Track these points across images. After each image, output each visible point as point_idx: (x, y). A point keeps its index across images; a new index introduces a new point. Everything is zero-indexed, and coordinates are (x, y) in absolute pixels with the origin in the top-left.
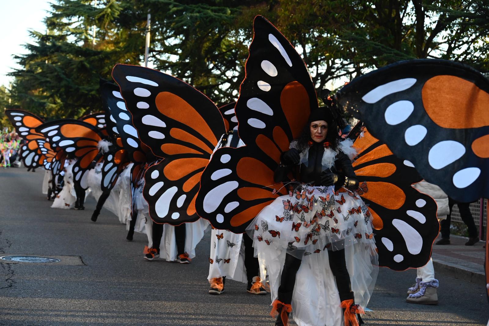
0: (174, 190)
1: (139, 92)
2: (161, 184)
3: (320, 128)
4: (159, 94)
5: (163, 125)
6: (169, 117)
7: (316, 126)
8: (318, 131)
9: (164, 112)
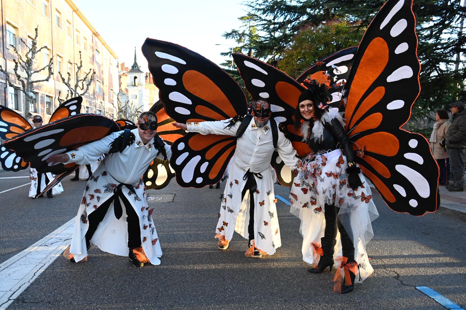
0: (198, 158)
1: (167, 68)
2: (186, 154)
3: (306, 107)
4: (186, 72)
5: (189, 102)
6: (195, 95)
7: (303, 106)
8: (305, 110)
9: (191, 91)
